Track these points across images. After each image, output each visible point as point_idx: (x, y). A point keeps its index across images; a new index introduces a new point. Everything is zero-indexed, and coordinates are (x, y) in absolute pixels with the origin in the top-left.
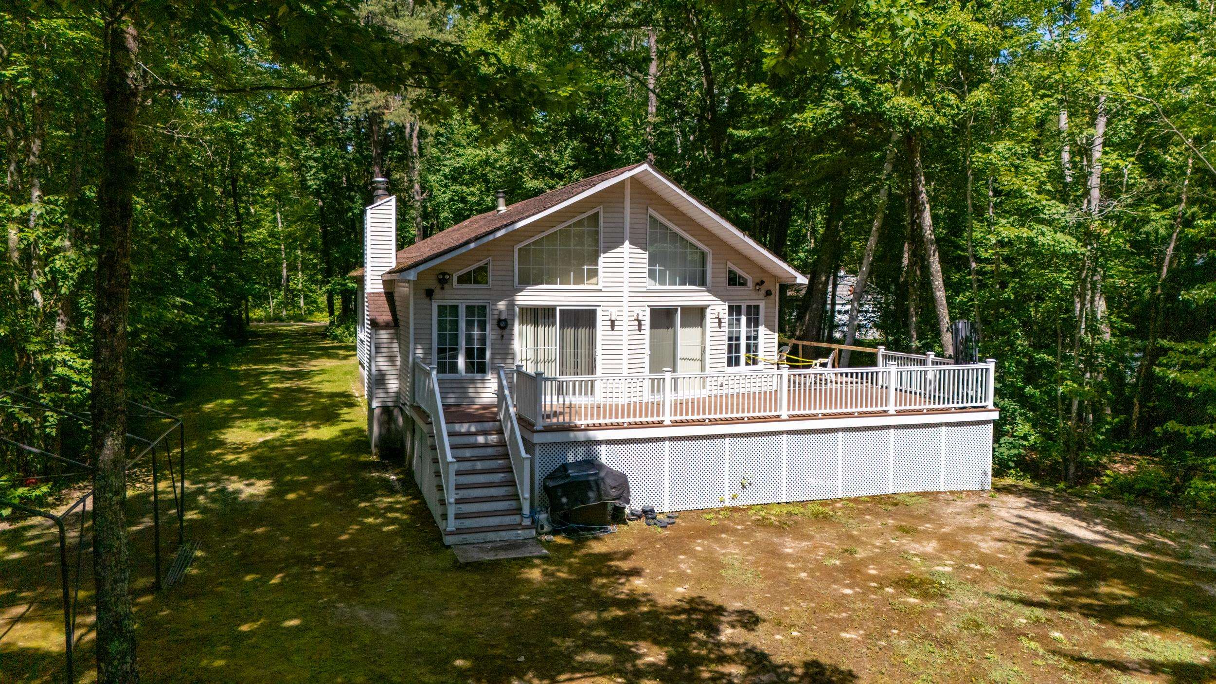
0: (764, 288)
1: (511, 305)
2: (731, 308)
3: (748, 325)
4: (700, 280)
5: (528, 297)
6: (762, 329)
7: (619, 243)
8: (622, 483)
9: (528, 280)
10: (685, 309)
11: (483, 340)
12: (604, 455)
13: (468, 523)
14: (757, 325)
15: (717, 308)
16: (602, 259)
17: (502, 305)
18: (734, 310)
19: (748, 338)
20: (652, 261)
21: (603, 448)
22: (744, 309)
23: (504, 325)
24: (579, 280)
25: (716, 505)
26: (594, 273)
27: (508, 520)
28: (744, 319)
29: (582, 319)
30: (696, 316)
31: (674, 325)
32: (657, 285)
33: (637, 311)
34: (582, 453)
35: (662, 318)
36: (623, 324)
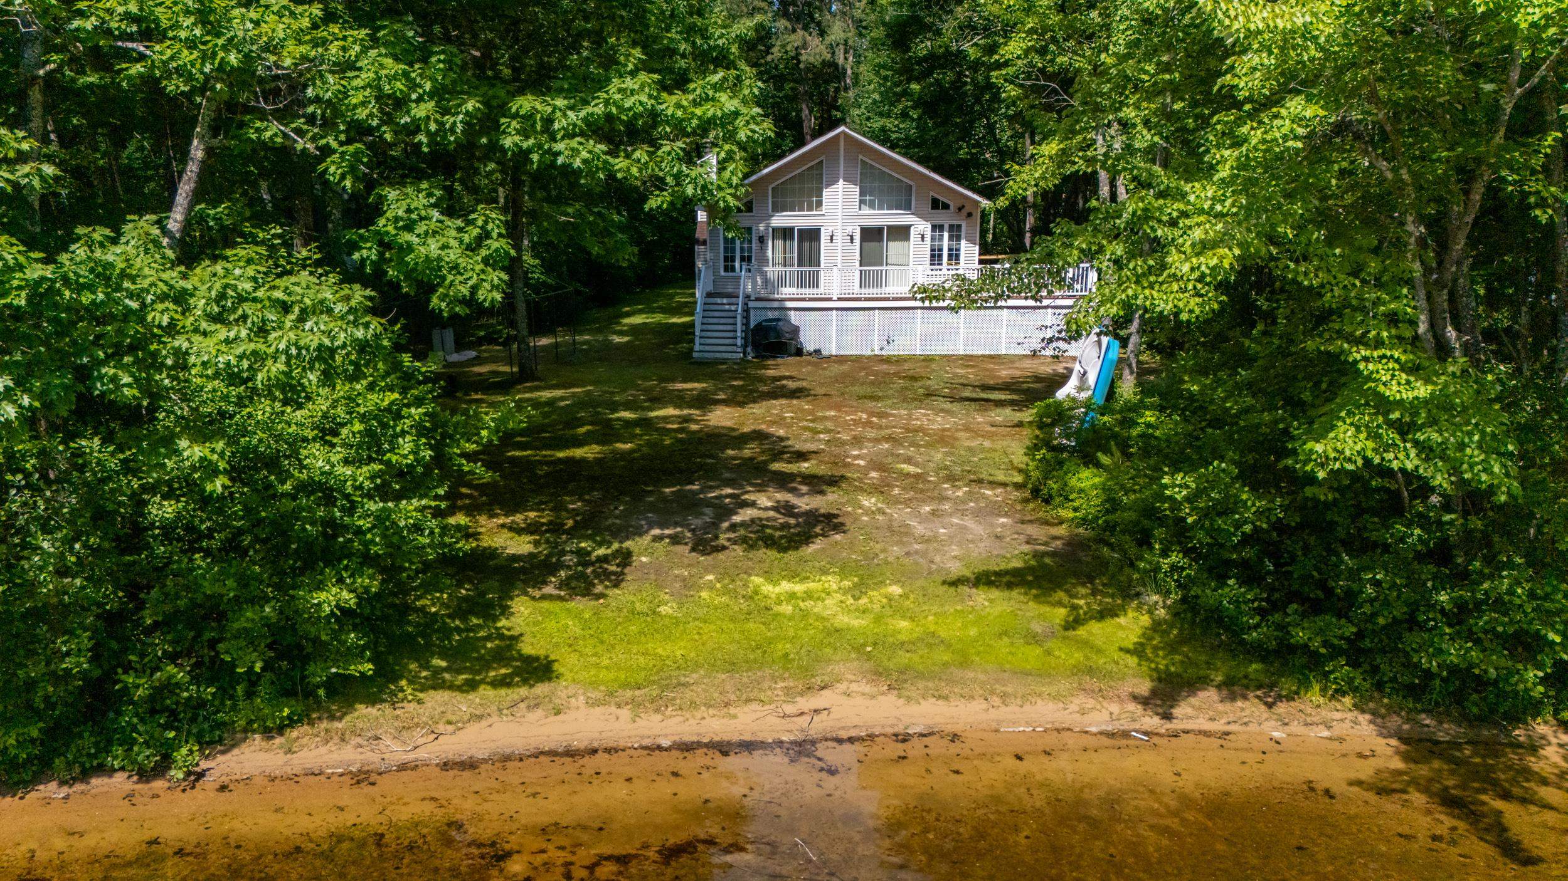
0: (965, 212)
1: (768, 226)
2: (934, 228)
3: (951, 238)
4: (907, 207)
5: (780, 220)
6: (963, 243)
7: (836, 181)
8: (796, 330)
9: (778, 208)
10: (889, 227)
11: (750, 249)
12: (794, 317)
13: (707, 348)
14: (959, 239)
15: (921, 227)
16: (825, 192)
17: (762, 227)
18: (937, 228)
19: (950, 250)
20: (862, 193)
21: (792, 314)
22: (946, 227)
23: (762, 240)
24: (810, 209)
25: (868, 353)
26: (819, 204)
27: (730, 348)
28: (946, 235)
29: (811, 236)
30: (901, 233)
31: (881, 240)
32: (866, 210)
33: (850, 230)
34: (776, 314)
35: (871, 235)
36: (838, 239)
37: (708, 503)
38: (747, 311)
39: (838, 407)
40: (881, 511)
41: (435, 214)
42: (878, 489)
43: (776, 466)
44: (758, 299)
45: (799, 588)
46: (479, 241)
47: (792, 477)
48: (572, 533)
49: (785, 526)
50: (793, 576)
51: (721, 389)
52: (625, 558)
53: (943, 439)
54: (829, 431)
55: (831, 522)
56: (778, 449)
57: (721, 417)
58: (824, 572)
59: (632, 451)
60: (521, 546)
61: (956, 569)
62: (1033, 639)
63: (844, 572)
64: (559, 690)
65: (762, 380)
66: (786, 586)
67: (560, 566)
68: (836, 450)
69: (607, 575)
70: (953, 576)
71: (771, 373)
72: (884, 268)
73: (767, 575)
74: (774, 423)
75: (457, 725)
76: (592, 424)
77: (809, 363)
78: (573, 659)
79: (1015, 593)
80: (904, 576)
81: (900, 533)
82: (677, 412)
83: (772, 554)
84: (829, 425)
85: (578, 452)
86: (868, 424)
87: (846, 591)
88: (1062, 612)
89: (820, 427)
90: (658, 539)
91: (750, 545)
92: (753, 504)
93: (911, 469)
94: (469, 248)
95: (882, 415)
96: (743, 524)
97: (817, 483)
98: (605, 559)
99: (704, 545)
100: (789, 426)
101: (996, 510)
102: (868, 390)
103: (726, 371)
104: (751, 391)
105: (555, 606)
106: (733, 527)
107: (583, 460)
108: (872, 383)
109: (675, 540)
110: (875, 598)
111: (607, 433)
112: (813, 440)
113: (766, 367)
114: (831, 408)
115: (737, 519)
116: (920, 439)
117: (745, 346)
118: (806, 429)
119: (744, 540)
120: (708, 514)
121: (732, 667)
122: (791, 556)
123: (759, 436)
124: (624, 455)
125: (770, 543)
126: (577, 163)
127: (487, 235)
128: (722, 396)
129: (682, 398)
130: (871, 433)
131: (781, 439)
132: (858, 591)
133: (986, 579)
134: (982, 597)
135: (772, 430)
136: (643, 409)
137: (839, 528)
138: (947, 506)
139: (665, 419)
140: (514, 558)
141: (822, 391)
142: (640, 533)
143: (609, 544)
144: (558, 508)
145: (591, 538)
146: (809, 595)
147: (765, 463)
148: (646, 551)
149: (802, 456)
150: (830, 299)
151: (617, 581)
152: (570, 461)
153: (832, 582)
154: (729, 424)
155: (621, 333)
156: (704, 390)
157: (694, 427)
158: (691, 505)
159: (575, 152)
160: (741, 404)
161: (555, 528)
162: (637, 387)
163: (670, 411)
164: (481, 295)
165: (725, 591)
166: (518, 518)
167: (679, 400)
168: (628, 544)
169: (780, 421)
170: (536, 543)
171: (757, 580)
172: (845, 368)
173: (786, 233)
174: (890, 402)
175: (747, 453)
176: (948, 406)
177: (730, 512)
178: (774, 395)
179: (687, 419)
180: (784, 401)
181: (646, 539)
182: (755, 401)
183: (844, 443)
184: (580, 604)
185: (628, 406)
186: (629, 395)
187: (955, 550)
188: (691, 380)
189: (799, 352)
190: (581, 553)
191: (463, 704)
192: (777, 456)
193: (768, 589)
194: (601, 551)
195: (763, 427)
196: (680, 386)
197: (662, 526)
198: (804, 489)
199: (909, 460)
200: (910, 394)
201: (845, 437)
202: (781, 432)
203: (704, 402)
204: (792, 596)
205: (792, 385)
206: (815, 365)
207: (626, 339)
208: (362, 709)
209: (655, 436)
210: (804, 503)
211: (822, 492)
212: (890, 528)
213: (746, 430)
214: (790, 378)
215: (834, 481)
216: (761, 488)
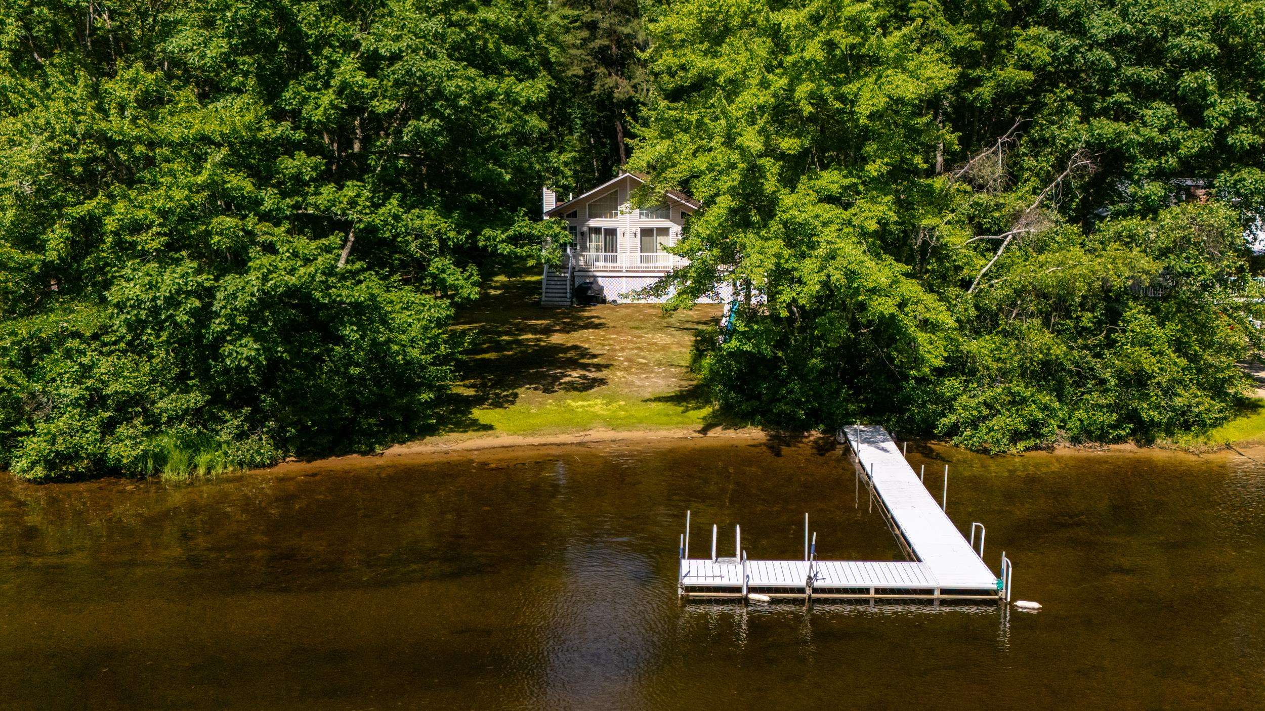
1: (586, 226)
4: (667, 216)
5: (594, 223)
7: (625, 202)
8: (602, 289)
9: (592, 216)
10: (657, 228)
11: (576, 239)
12: (601, 281)
13: (549, 299)
15: (675, 228)
16: (619, 209)
17: (583, 226)
21: (600, 279)
23: (583, 234)
24: (611, 217)
26: (616, 214)
27: (563, 299)
29: (611, 233)
30: (664, 231)
31: (653, 235)
32: (644, 218)
33: (634, 230)
34: (592, 280)
35: (646, 232)
36: (627, 235)
37: (550, 375)
38: (573, 277)
39: (618, 334)
40: (624, 377)
41: (452, 266)
42: (625, 369)
43: (582, 361)
44: (579, 271)
45: (585, 403)
46: (469, 277)
47: (589, 365)
48: (492, 387)
49: (582, 384)
50: (583, 400)
51: (558, 324)
52: (516, 396)
53: (665, 348)
54: (610, 345)
55: (602, 382)
56: (584, 353)
57: (557, 339)
58: (596, 398)
59: (511, 355)
60: (471, 392)
61: (647, 396)
62: (668, 415)
63: (604, 398)
64: (497, 432)
65: (580, 318)
66: (580, 403)
67: (489, 399)
68: (611, 353)
69: (508, 401)
70: (646, 399)
71: (586, 314)
72: (655, 254)
73: (573, 399)
74: (583, 341)
75: (464, 441)
76: (490, 343)
77: (609, 308)
78: (500, 424)
79: (669, 403)
80: (627, 398)
81: (629, 384)
82: (533, 337)
83: (576, 393)
84: (611, 342)
85: (487, 356)
86: (631, 341)
87: (603, 404)
88: (682, 408)
89: (606, 343)
90: (528, 389)
91: (567, 390)
92: (570, 376)
93: (644, 361)
94: (465, 279)
95: (639, 337)
96: (565, 383)
97: (599, 367)
98: (507, 396)
99: (547, 390)
100: (591, 343)
101: (674, 375)
102: (637, 324)
103: (561, 313)
104: (574, 325)
105: (490, 411)
106: (561, 384)
107: (489, 360)
108: (641, 320)
109: (536, 389)
110: (615, 406)
111: (499, 347)
112: (602, 349)
113: (584, 311)
114: (613, 334)
115: (562, 381)
116: (654, 348)
117: (572, 298)
118: (599, 344)
119: (565, 388)
120: (550, 380)
121: (558, 426)
122: (584, 393)
123: (575, 348)
124: (508, 356)
125: (576, 389)
126: (505, 253)
127: (472, 274)
128: (558, 328)
129: (536, 329)
130: (630, 346)
131: (586, 349)
132: (608, 404)
133: (658, 399)
134: (654, 405)
135: (582, 345)
136: (515, 335)
137: (605, 384)
138: (652, 375)
139: (528, 340)
140: (468, 396)
141: (611, 325)
142: (521, 387)
143: (508, 391)
144: (483, 378)
145: (500, 389)
146: (589, 406)
147: (577, 360)
148: (523, 393)
149: (595, 356)
150: (621, 271)
151: (513, 403)
152: (483, 359)
153: (599, 401)
154: (561, 342)
155: (495, 288)
156: (548, 324)
157: (543, 344)
158: (543, 376)
159: (505, 249)
160: (568, 332)
161: (484, 385)
162: (511, 323)
163: (530, 336)
164: (472, 296)
165: (557, 405)
166: (466, 382)
167: (534, 330)
168: (516, 391)
169: (587, 340)
170: (477, 391)
171: (569, 401)
172: (629, 311)
173: (597, 230)
174: (645, 330)
175: (569, 355)
176: (675, 332)
177: (560, 378)
178: (586, 327)
179: (539, 340)
180: (591, 330)
181: (523, 389)
182: (575, 330)
183: (616, 350)
184: (498, 410)
185: (506, 333)
186: (506, 327)
187: (650, 390)
188: (541, 319)
189: (604, 301)
190: (497, 395)
191: (465, 436)
192: (583, 356)
193: (574, 404)
194: (505, 393)
195: (578, 343)
196: (534, 322)
197: (530, 384)
198: (593, 369)
199: (644, 358)
200: (658, 326)
201: (617, 347)
202: (587, 346)
203: (548, 331)
204: (582, 406)
205: (597, 321)
206: (613, 309)
207: (498, 292)
208: (428, 438)
209: (523, 349)
210: (592, 375)
211: (601, 371)
212: (626, 383)
213: (569, 345)
214: (598, 317)
215: (607, 366)
216: (574, 370)
